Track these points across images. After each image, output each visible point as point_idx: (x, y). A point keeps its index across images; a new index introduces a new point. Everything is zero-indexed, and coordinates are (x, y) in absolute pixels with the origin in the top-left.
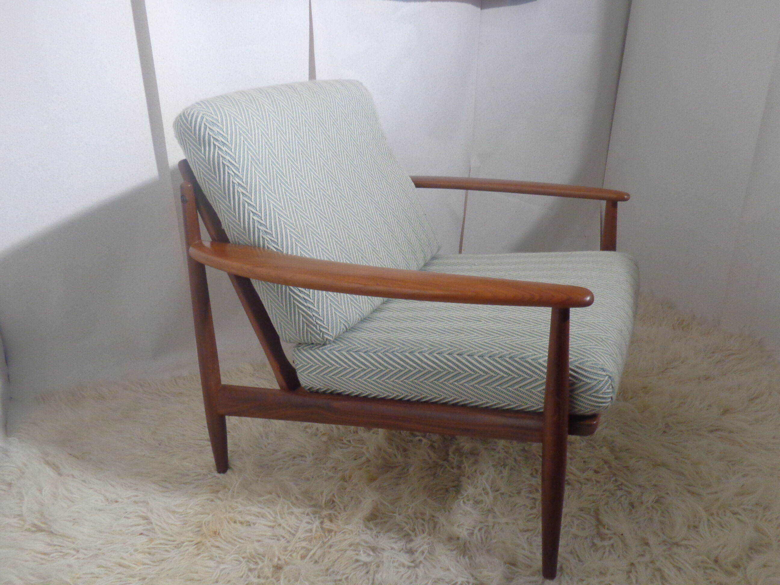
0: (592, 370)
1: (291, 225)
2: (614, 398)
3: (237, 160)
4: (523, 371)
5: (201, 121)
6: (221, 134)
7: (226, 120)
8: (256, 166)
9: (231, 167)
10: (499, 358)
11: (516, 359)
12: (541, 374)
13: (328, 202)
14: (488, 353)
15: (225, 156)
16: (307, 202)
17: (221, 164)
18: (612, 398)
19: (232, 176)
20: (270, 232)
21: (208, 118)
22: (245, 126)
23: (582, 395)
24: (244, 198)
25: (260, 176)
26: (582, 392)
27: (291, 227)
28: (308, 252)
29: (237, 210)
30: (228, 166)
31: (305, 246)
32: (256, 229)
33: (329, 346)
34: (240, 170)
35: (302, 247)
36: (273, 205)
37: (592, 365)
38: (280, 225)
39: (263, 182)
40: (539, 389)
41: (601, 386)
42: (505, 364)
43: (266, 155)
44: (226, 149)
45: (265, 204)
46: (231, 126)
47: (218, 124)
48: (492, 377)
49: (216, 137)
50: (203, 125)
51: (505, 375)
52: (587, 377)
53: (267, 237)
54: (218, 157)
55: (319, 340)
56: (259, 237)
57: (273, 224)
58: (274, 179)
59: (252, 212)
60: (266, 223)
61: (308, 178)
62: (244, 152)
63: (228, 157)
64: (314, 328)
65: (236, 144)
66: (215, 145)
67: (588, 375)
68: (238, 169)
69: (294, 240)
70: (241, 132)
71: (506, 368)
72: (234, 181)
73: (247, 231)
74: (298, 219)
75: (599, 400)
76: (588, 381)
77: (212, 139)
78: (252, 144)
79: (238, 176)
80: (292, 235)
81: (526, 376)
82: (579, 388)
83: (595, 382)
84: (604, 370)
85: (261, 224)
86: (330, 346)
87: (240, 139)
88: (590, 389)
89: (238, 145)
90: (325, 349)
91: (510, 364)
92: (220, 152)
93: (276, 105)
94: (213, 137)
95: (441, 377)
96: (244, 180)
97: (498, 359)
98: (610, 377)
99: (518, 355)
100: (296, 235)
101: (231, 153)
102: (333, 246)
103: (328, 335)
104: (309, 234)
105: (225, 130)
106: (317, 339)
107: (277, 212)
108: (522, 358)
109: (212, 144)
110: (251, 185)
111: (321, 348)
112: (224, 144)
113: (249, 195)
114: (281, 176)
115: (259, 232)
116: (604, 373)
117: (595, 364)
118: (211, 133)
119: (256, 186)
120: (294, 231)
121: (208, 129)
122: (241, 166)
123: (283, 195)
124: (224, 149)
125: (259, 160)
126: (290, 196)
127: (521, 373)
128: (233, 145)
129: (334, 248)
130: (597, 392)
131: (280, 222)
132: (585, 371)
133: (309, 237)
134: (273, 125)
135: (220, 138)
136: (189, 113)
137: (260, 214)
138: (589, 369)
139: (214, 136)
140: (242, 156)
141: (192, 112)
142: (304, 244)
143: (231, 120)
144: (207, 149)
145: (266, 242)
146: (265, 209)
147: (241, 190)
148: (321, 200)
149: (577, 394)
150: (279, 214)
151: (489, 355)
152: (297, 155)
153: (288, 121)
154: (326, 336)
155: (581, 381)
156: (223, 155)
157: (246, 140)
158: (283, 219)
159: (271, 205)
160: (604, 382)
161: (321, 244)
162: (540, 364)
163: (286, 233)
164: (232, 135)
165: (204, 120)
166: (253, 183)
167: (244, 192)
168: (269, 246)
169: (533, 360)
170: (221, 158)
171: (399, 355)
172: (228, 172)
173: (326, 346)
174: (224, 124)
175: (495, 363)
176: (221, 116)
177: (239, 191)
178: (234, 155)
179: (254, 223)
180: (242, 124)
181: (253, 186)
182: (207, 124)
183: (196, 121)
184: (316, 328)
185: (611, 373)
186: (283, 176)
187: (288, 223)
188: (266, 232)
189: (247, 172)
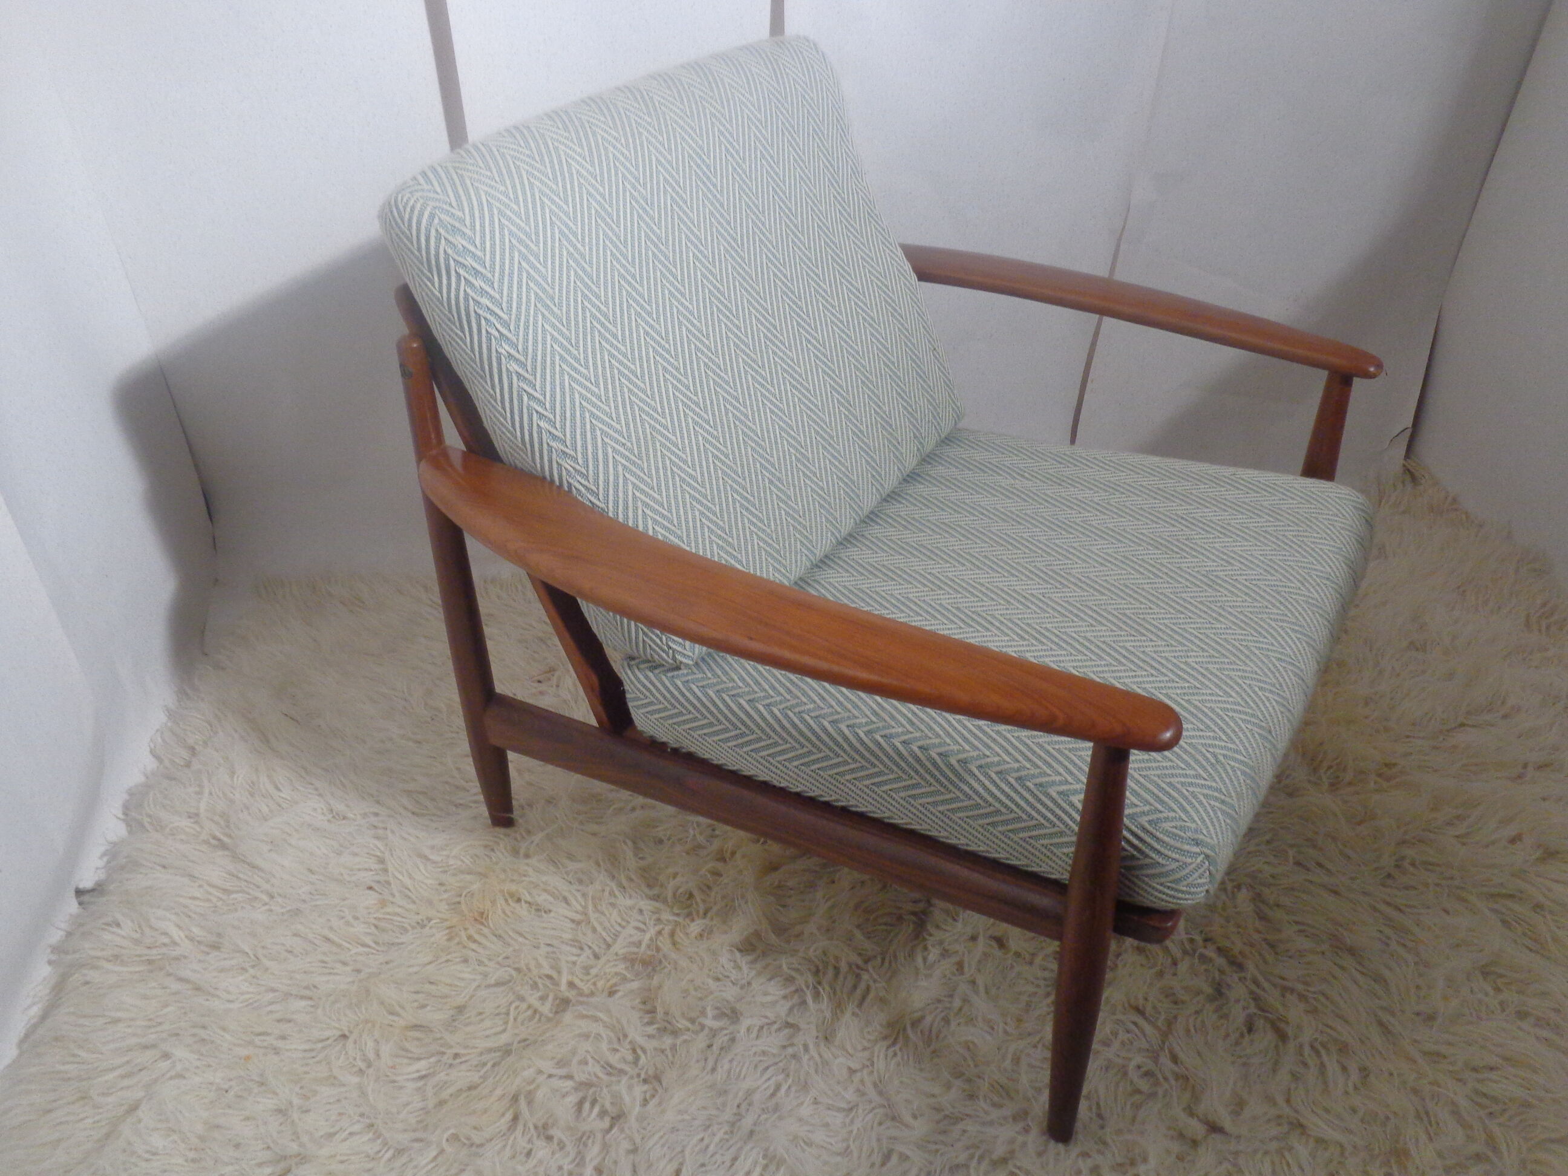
0: (1172, 842)
1: (616, 435)
2: (1212, 892)
3: (504, 305)
4: (1038, 812)
5: (430, 224)
6: (470, 252)
7: (482, 217)
8: (546, 313)
9: (492, 319)
10: (997, 773)
11: (1028, 784)
12: (1070, 823)
13: (706, 364)
14: (978, 758)
15: (479, 299)
16: (657, 374)
17: (473, 314)
18: (1207, 891)
19: (496, 338)
20: (572, 453)
21: (443, 216)
22: (523, 225)
23: (1146, 879)
24: (521, 384)
25: (555, 334)
26: (1147, 876)
27: (617, 442)
28: (651, 492)
29: (507, 405)
30: (485, 319)
31: (645, 478)
32: (545, 446)
33: (685, 672)
34: (512, 328)
35: (635, 481)
36: (581, 394)
37: (1174, 830)
38: (594, 438)
39: (561, 345)
40: (1065, 850)
41: (1184, 873)
42: (1007, 789)
43: (568, 283)
44: (483, 285)
45: (563, 394)
46: (492, 232)
47: (464, 229)
48: (977, 806)
49: (460, 259)
50: (433, 233)
51: (1003, 810)
52: (1159, 852)
53: (567, 464)
54: (466, 299)
55: (667, 662)
56: (550, 461)
57: (578, 437)
58: (585, 335)
59: (537, 412)
60: (565, 436)
61: (665, 314)
62: (520, 287)
63: (485, 301)
64: (658, 641)
65: (502, 271)
66: (458, 275)
67: (1162, 850)
68: (507, 325)
69: (620, 468)
70: (514, 242)
71: (1008, 796)
72: (500, 350)
73: (528, 446)
74: (634, 420)
75: (1180, 895)
76: (1160, 860)
77: (452, 262)
78: (538, 265)
79: (508, 339)
80: (618, 458)
81: (1043, 821)
82: (1141, 867)
83: (1174, 865)
84: (1197, 843)
85: (555, 438)
86: (688, 674)
87: (512, 259)
88: (1161, 875)
89: (507, 272)
90: (677, 677)
91: (1016, 791)
92: (469, 290)
93: (599, 156)
94: (454, 260)
95: (885, 783)
96: (520, 348)
97: (994, 776)
98: (1207, 857)
99: (1033, 776)
100: (628, 459)
101: (492, 292)
102: (708, 467)
103: (684, 655)
104: (655, 451)
105: (478, 242)
106: (663, 659)
107: (589, 411)
108: (1041, 785)
109: (453, 273)
110: (535, 356)
111: (670, 674)
112: (477, 273)
113: (531, 378)
114: (602, 325)
115: (550, 451)
116: (1196, 849)
117: (1181, 828)
118: (450, 251)
119: (544, 355)
120: (622, 449)
121: (443, 241)
122: (513, 317)
123: (604, 368)
124: (478, 283)
125: (552, 299)
126: (621, 368)
127: (1033, 813)
128: (497, 275)
129: (709, 473)
130: (1177, 881)
131: (593, 430)
132: (1158, 839)
133: (655, 456)
134: (589, 208)
135: (469, 261)
136: (406, 204)
137: (551, 416)
138: (1166, 839)
139: (457, 258)
140: (515, 296)
141: (411, 203)
142: (642, 475)
143: (492, 216)
144: (445, 282)
145: (564, 473)
146: (563, 406)
147: (514, 367)
148: (691, 362)
149: (1137, 877)
150: (592, 414)
151: (978, 763)
152: (641, 268)
153: (624, 191)
154: (679, 657)
155: (1147, 856)
156: (475, 297)
157: (526, 259)
158: (601, 426)
159: (577, 396)
160: (1194, 866)
161: (680, 468)
162: (1072, 805)
163: (606, 455)
164: (493, 253)
165: (436, 221)
166: (539, 353)
167: (520, 371)
168: (570, 480)
169: (1060, 793)
170: (471, 302)
171: (811, 722)
172: (487, 332)
173: (681, 672)
174: (478, 227)
175: (987, 783)
176: (472, 209)
177: (511, 369)
178: (497, 296)
179: (540, 433)
180: (518, 221)
181: (539, 358)
182: (441, 231)
183: (419, 223)
184: (661, 640)
185: (1212, 848)
186: (607, 324)
187: (611, 432)
188: (564, 452)
189: (527, 328)
